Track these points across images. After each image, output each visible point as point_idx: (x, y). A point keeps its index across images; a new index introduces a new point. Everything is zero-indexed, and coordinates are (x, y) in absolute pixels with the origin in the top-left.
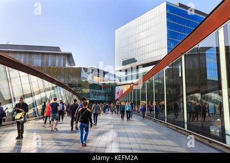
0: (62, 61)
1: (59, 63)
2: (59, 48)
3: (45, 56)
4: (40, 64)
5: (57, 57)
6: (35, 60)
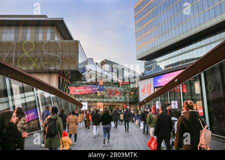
5: (41, 29)
6: (4, 35)
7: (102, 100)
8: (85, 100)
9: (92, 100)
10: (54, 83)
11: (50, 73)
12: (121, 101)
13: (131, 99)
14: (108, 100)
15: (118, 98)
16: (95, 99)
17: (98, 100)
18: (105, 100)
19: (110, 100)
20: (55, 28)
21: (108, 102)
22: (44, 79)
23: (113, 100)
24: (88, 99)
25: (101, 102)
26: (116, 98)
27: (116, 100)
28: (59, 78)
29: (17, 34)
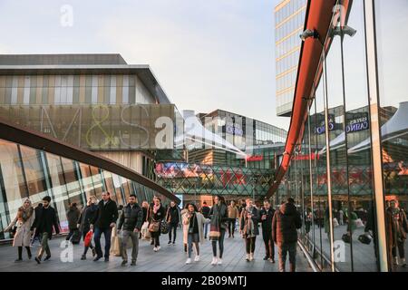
0: (125, 91)
1: (119, 94)
2: (118, 55)
3: (83, 80)
4: (70, 101)
5: (114, 81)
6: (57, 91)
7: (209, 191)
8: (181, 190)
9: (192, 191)
10: (136, 165)
11: (131, 152)
12: (246, 193)
13: (264, 190)
14: (220, 191)
15: (239, 187)
16: (197, 190)
17: (204, 191)
18: (215, 192)
19: (225, 192)
20: (136, 77)
22: (122, 160)
23: (230, 191)
24: (186, 190)
25: (209, 194)
26: (236, 189)
27: (235, 192)
28: (144, 158)
29: (77, 89)
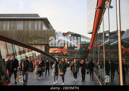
0: (40, 25)
1: (38, 27)
2: (37, 14)
3: (26, 22)
4: (22, 29)
5: (36, 22)
6: (18, 25)
7: (66, 57)
8: (57, 57)
10: (43, 49)
12: (77, 58)
13: (83, 57)
14: (69, 57)
15: (76, 56)
17: (64, 57)
19: (71, 57)
20: (43, 21)
21: (69, 58)
23: (73, 57)
24: (59, 57)
28: (45, 47)
29: (24, 25)
